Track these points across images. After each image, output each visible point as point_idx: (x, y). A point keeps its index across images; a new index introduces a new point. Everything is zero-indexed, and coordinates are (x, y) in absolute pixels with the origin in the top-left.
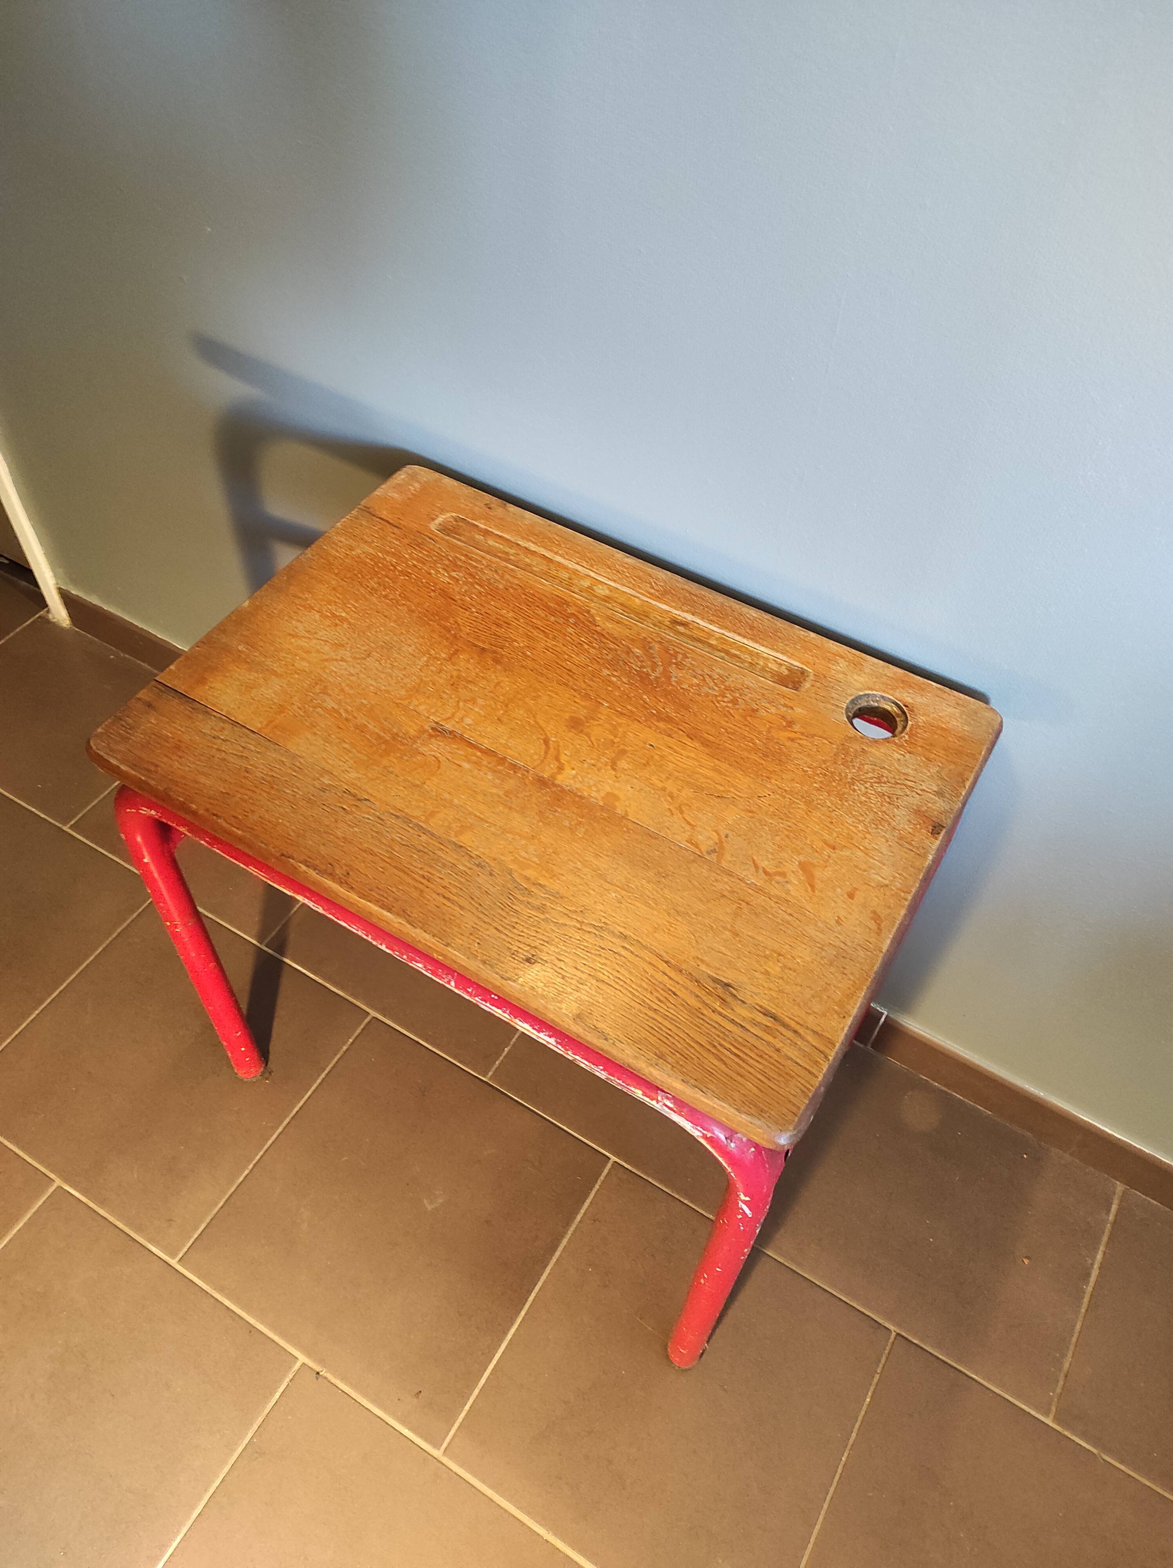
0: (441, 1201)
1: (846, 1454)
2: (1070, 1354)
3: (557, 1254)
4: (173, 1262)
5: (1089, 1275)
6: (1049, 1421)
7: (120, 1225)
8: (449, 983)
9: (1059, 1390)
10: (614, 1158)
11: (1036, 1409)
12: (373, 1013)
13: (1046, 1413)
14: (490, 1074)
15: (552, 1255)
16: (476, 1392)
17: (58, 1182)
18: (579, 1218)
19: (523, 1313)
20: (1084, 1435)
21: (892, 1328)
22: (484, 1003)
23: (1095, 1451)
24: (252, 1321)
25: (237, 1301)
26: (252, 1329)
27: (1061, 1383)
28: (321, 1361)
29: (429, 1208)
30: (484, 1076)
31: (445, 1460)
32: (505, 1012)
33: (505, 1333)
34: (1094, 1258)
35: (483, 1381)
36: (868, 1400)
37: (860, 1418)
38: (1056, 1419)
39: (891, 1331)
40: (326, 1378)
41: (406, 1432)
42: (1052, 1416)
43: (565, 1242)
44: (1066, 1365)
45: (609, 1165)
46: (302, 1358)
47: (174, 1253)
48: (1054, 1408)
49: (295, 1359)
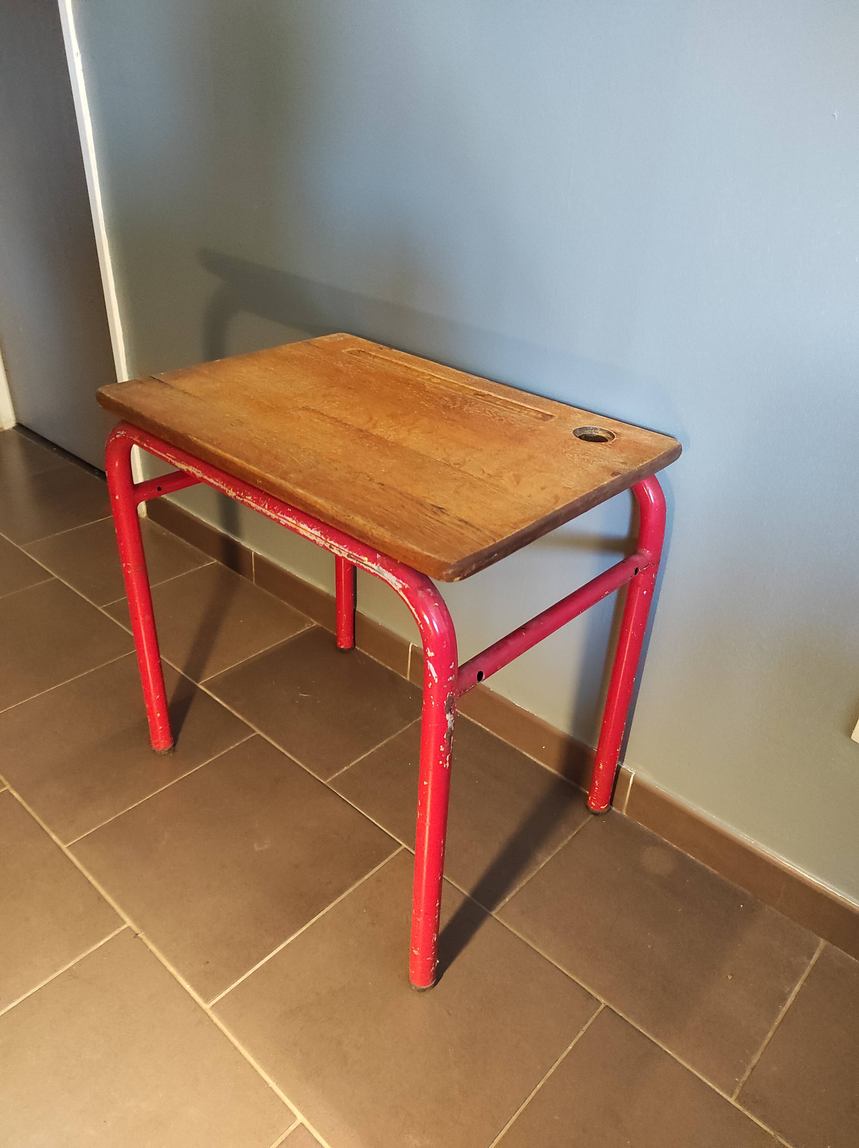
0: (266, 846)
1: (541, 1083)
2: (759, 1053)
3: (343, 896)
4: (64, 847)
5: (785, 1000)
6: (732, 1100)
7: (38, 819)
8: (264, 507)
9: (744, 1078)
10: (404, 845)
11: (722, 1088)
12: (258, 732)
13: (731, 1094)
14: (329, 780)
15: (339, 896)
16: (251, 972)
17: (8, 787)
18: (366, 877)
19: (304, 928)
20: (762, 1118)
21: (602, 1001)
22: (282, 516)
23: (772, 1133)
24: (103, 892)
25: (97, 877)
26: (100, 898)
27: (748, 1073)
28: (142, 927)
29: (257, 849)
30: (324, 780)
31: (210, 1013)
32: (293, 519)
33: (286, 938)
35: (258, 966)
36: (570, 1048)
37: (560, 1060)
38: (738, 1099)
39: (601, 1004)
40: (141, 939)
41: (188, 987)
42: (735, 1097)
43: (351, 890)
44: (754, 1061)
45: (400, 849)
46: (129, 922)
47: (65, 842)
48: (737, 1091)
49: (124, 923)
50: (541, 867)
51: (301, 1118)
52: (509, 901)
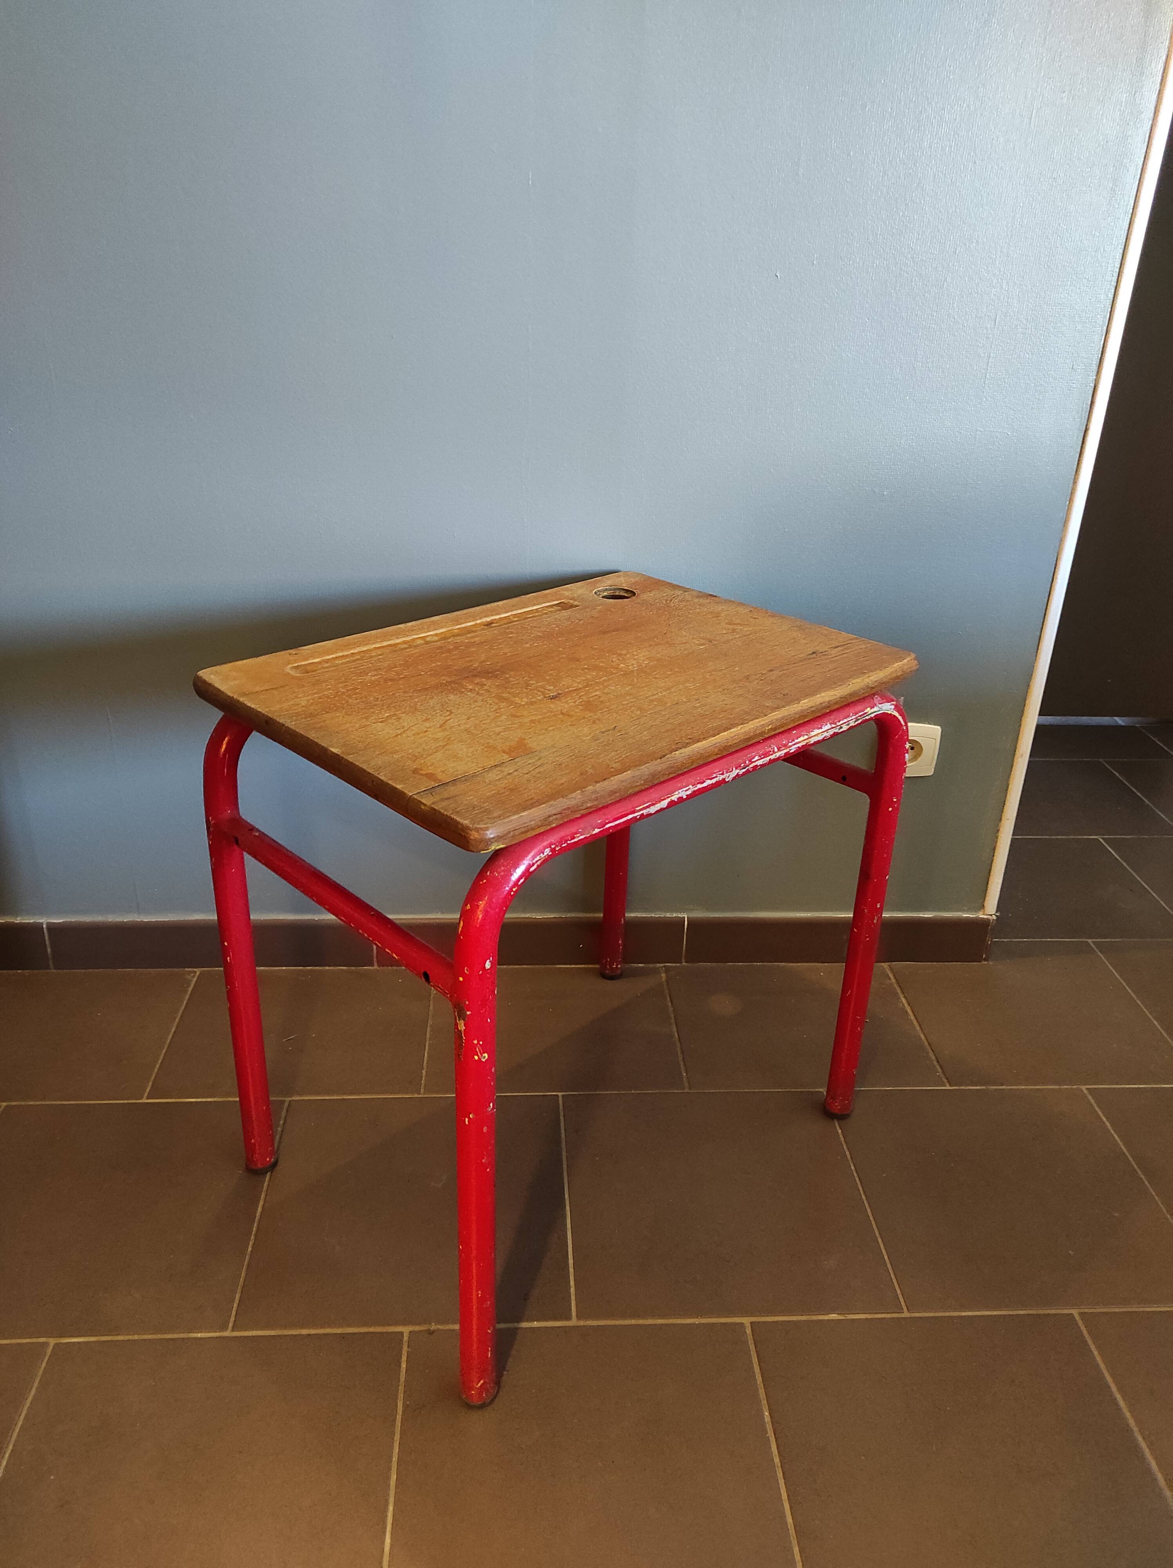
0: (444, 1177)
1: (852, 1165)
2: (930, 1051)
3: (565, 1163)
4: (227, 1334)
5: (907, 1012)
6: (948, 1088)
9: (939, 1070)
10: (560, 1094)
11: (936, 1085)
13: (945, 1086)
14: (423, 1091)
15: (561, 1165)
16: (571, 1270)
18: (563, 1136)
19: (568, 1208)
20: (970, 1084)
21: (821, 1090)
23: (984, 1087)
27: (938, 1067)
28: (426, 1321)
29: (439, 1186)
30: (419, 1094)
31: (584, 1323)
33: (563, 1224)
34: (902, 1002)
35: (571, 1261)
38: (951, 1084)
39: (823, 1092)
40: (439, 1330)
42: (947, 1084)
43: (564, 1154)
44: (933, 1057)
45: (560, 1098)
46: (406, 1330)
47: (224, 1328)
48: (945, 1080)
49: (402, 1333)
50: (677, 1036)
51: (746, 1321)
52: (687, 1075)
